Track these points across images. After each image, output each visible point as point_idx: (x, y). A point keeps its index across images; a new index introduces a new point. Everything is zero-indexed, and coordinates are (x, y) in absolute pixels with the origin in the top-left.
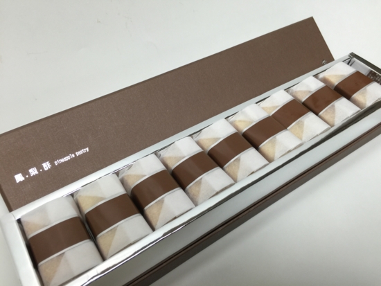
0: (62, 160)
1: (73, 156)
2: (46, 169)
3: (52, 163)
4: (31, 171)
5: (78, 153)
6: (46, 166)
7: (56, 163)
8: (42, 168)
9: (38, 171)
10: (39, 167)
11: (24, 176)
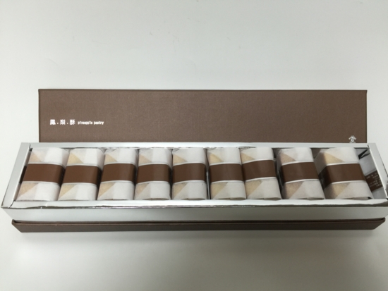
0: (83, 123)
1: (92, 123)
2: (71, 124)
3: (76, 122)
4: (61, 121)
5: (96, 123)
6: (72, 122)
7: (79, 123)
8: (69, 122)
9: (66, 123)
10: (68, 121)
11: (56, 122)
